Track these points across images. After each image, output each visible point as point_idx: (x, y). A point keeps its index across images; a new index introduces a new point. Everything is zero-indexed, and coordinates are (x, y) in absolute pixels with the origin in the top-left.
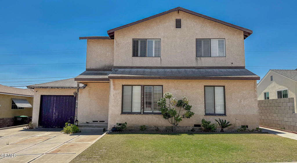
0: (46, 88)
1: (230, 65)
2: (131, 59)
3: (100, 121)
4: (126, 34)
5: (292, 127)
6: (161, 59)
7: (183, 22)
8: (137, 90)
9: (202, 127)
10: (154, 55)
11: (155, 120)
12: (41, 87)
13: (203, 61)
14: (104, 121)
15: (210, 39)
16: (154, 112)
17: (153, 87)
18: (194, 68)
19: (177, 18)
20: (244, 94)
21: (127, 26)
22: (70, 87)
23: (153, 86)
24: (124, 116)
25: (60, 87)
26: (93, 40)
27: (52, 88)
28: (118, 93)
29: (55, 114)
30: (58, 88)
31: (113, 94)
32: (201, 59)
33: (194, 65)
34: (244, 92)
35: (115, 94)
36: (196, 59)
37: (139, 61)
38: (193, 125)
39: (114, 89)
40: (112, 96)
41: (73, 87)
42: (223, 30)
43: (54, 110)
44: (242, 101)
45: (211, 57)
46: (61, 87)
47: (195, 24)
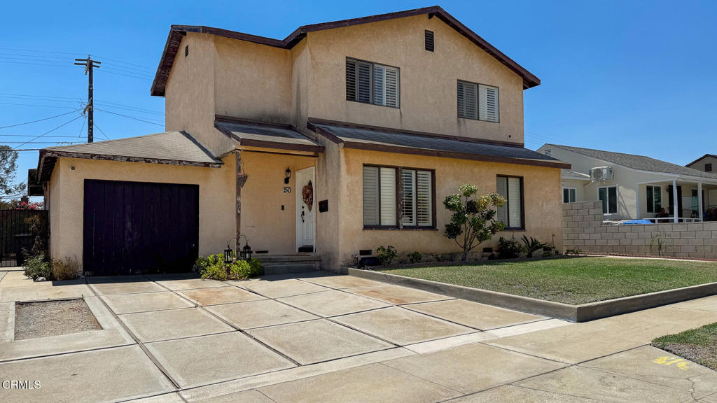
0: (109, 159)
1: (506, 139)
2: (344, 105)
3: (257, 252)
4: (332, 42)
5: (599, 247)
6: (401, 113)
7: (438, 40)
8: (388, 177)
9: (494, 252)
10: (385, 103)
11: (425, 242)
12: (92, 156)
13: (468, 127)
14: (267, 252)
15: (478, 84)
16: (419, 225)
17: (416, 172)
18: (455, 138)
19: (427, 29)
20: (546, 192)
21: (343, 24)
22: (182, 161)
23: (416, 170)
24: (369, 233)
25: (154, 160)
26: (230, 41)
27: (129, 159)
28: (356, 182)
29: (131, 235)
30: (149, 162)
31: (346, 184)
32: (465, 122)
33: (454, 132)
34: (547, 189)
35: (349, 185)
36: (459, 121)
37: (360, 113)
38: (482, 250)
39: (348, 172)
40: (345, 187)
41: (191, 162)
42: (496, 70)
43: (129, 225)
44: (545, 204)
45: (478, 120)
46: (157, 160)
47: (456, 48)
